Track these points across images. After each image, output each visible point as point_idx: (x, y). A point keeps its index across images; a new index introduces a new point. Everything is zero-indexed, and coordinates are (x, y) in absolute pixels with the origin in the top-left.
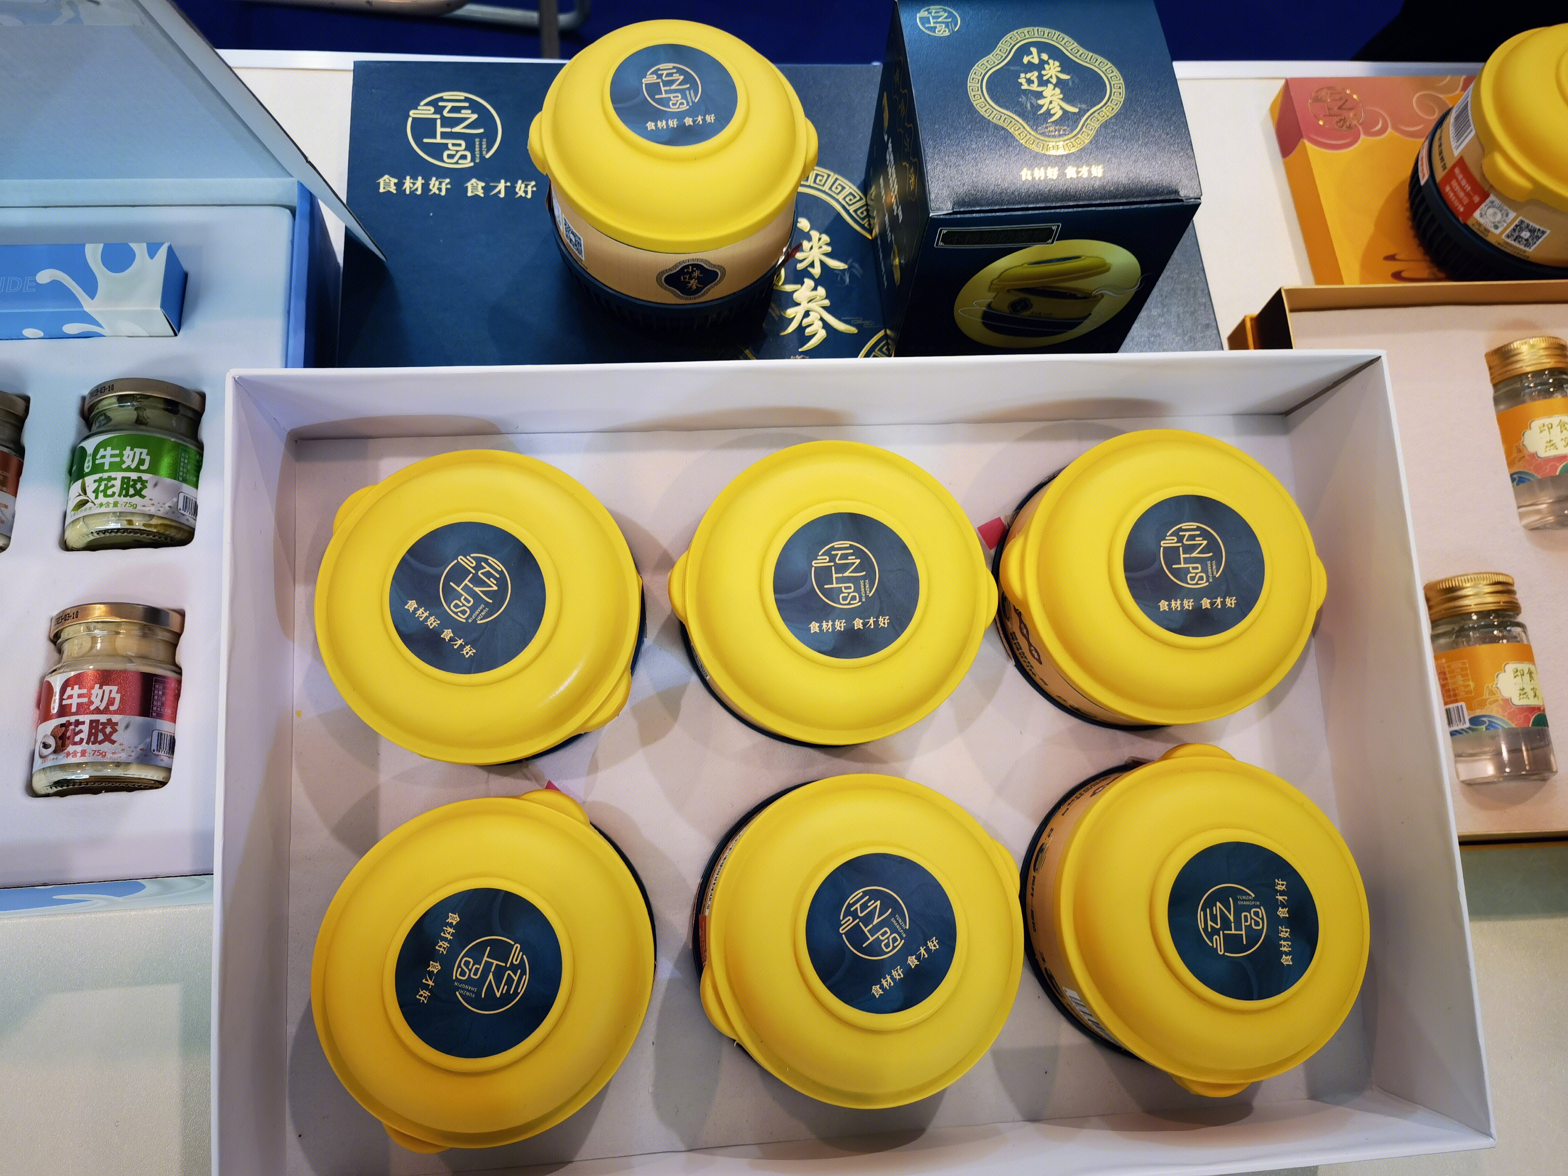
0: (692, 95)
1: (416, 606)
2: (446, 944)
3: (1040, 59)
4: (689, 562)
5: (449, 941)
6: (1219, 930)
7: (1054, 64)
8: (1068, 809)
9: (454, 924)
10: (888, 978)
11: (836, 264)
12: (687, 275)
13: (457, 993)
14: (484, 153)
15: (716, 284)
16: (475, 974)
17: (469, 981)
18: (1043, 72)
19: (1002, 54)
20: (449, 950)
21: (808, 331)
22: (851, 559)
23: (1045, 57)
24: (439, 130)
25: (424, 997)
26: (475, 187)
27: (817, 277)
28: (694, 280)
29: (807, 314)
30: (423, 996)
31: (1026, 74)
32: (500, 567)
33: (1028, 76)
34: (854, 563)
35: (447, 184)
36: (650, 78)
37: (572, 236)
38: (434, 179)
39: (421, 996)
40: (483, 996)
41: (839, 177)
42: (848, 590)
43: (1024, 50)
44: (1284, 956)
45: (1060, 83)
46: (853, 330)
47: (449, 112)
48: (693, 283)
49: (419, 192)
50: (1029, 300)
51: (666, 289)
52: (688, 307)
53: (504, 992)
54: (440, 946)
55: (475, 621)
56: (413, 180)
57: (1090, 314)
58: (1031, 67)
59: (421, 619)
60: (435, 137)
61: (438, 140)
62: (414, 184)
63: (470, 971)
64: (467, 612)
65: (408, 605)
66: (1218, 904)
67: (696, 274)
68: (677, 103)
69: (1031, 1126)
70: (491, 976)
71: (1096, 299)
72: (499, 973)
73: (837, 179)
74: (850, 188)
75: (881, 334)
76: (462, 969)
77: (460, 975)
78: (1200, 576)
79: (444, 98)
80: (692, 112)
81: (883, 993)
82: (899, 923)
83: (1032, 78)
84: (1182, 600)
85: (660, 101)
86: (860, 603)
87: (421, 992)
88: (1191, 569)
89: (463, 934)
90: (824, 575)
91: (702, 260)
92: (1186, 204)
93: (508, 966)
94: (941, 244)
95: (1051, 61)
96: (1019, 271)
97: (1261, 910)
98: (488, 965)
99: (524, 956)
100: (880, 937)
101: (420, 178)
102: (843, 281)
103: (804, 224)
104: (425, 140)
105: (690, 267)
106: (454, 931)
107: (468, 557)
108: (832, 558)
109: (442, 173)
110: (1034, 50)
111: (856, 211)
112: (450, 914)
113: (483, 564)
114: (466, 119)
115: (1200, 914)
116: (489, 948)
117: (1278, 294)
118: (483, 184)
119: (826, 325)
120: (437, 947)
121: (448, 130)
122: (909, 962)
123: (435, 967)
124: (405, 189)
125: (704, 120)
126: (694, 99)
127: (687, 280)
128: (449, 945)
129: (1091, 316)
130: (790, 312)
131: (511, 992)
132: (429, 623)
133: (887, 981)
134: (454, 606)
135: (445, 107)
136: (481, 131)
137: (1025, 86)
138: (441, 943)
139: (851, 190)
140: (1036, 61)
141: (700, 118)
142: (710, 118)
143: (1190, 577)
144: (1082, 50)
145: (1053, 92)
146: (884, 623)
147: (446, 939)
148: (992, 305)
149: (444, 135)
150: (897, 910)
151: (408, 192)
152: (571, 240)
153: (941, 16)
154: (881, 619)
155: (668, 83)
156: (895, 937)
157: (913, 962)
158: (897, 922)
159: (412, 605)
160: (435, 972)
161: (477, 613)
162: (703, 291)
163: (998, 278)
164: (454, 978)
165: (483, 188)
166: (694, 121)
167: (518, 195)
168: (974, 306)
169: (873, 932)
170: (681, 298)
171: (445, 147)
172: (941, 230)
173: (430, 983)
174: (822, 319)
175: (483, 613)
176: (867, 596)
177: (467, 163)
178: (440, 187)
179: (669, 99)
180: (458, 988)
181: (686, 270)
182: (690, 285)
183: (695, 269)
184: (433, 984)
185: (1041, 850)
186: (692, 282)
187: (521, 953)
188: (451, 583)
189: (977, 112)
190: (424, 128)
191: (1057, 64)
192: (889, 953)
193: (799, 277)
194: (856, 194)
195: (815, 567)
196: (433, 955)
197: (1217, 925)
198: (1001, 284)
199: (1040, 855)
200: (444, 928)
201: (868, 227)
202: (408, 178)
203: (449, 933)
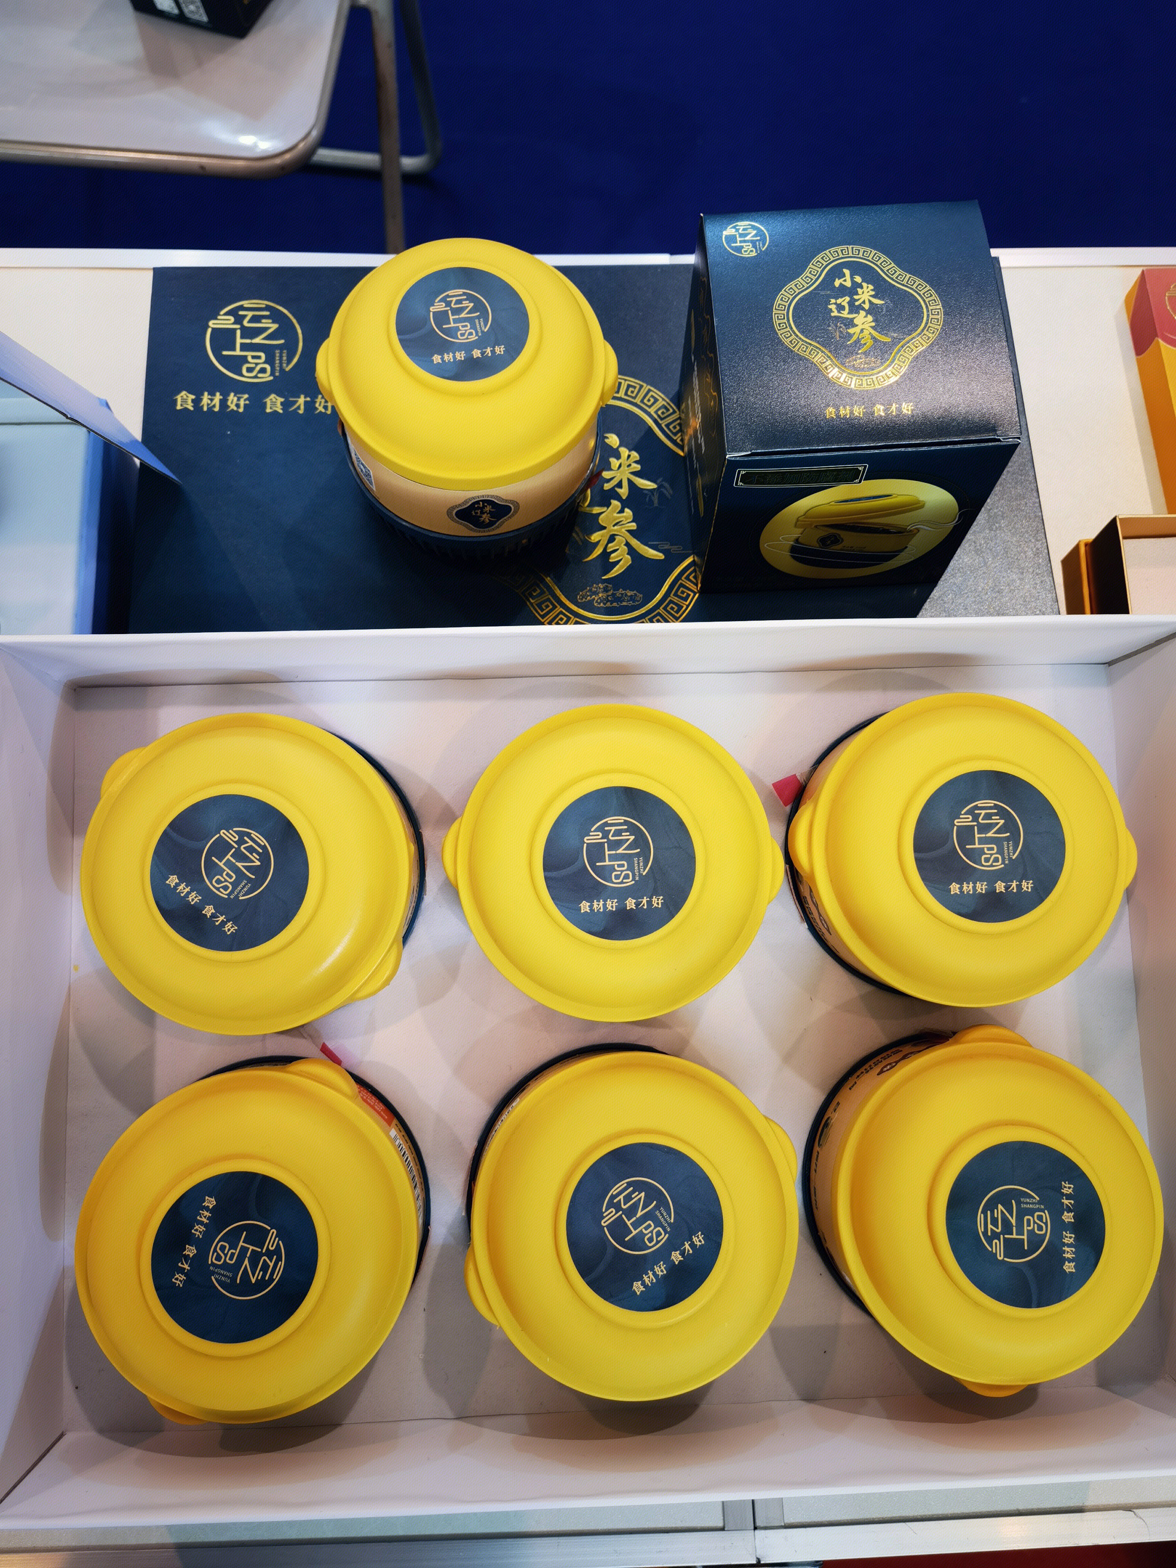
0: (482, 324)
1: (178, 881)
2: (203, 1228)
3: (853, 282)
4: (461, 831)
5: (205, 1225)
6: (999, 1234)
7: (868, 287)
8: (856, 1083)
9: (210, 1208)
10: (650, 1273)
11: (646, 484)
12: (478, 510)
13: (213, 1277)
14: (284, 365)
15: (510, 518)
16: (231, 1259)
17: (225, 1266)
18: (856, 297)
19: (812, 277)
20: (205, 1233)
21: (613, 558)
22: (625, 836)
23: (858, 279)
24: (239, 340)
25: (180, 1281)
26: (274, 403)
27: (624, 498)
28: (486, 514)
29: (612, 539)
30: (179, 1279)
31: (836, 300)
32: (263, 841)
33: (839, 301)
34: (629, 839)
35: (245, 400)
36: (438, 306)
37: (362, 467)
38: (232, 394)
39: (177, 1279)
40: (238, 1282)
41: (652, 389)
42: (621, 868)
43: (838, 271)
44: (1067, 1262)
45: (873, 310)
46: (660, 556)
47: (249, 322)
48: (486, 518)
49: (217, 409)
50: (839, 535)
51: (457, 522)
52: (483, 539)
53: (259, 1278)
54: (196, 1230)
55: (237, 897)
56: (211, 396)
57: (906, 547)
58: (843, 291)
59: (182, 895)
60: (234, 349)
61: (238, 352)
62: (212, 400)
63: (226, 1255)
64: (228, 888)
65: (169, 880)
66: (1000, 1207)
67: (488, 508)
68: (466, 334)
69: (806, 1407)
70: (246, 1262)
71: (912, 533)
72: (255, 1259)
73: (649, 391)
74: (663, 399)
75: (689, 560)
76: (218, 1254)
77: (216, 1260)
78: (995, 858)
79: (245, 306)
80: (480, 344)
81: (644, 1289)
82: (663, 1217)
83: (842, 304)
84: (974, 883)
85: (447, 332)
86: (633, 882)
87: (177, 1276)
88: (986, 849)
89: (219, 1219)
90: (596, 852)
91: (492, 496)
92: (1005, 443)
93: (264, 1251)
94: (740, 483)
95: (864, 285)
96: (827, 508)
97: (1045, 1213)
98: (244, 1250)
99: (280, 1242)
100: (644, 1230)
101: (218, 394)
102: (651, 501)
103: (613, 440)
104: (225, 353)
105: (481, 503)
106: (210, 1215)
107: (230, 831)
108: (606, 835)
109: (240, 388)
110: (847, 272)
111: (668, 426)
112: (207, 1198)
113: (246, 838)
114: (267, 329)
115: (980, 1217)
116: (245, 1233)
117: (1113, 522)
118: (282, 400)
119: (631, 551)
120: (193, 1231)
121: (248, 341)
122: (672, 1257)
123: (191, 1251)
124: (203, 406)
125: (493, 352)
126: (483, 328)
127: (479, 514)
128: (205, 1229)
129: (906, 550)
130: (595, 537)
131: (267, 1278)
132: (190, 899)
133: (649, 1277)
134: (216, 882)
135: (245, 316)
136: (282, 341)
137: (835, 313)
138: (197, 1227)
139: (664, 403)
140: (848, 284)
141: (489, 350)
142: (500, 350)
143: (985, 858)
144: (899, 271)
145: (866, 319)
146: (658, 904)
147: (202, 1223)
148: (800, 540)
149: (244, 347)
150: (662, 1202)
151: (205, 409)
152: (362, 470)
153: (749, 234)
154: (654, 899)
155: (457, 311)
156: (659, 1231)
157: (676, 1257)
158: (662, 1214)
159: (173, 880)
160: (191, 1256)
161: (239, 888)
162: (497, 524)
163: (804, 515)
164: (210, 1262)
165: (282, 404)
166: (482, 353)
167: (318, 411)
168: (780, 541)
169: (636, 1225)
170: (475, 531)
171: (244, 359)
172: (739, 472)
173: (186, 1267)
174: (627, 544)
175: (245, 889)
176: (641, 875)
177: (266, 377)
178: (238, 402)
179: (458, 329)
180: (213, 1273)
181: (476, 506)
182: (482, 519)
183: (486, 504)
184: (189, 1268)
185: (827, 1125)
186: (484, 516)
187: (277, 1239)
188: (213, 858)
189: (780, 342)
190: (224, 338)
191: (871, 287)
192: (653, 1247)
193: (605, 499)
194: (668, 407)
195: (587, 844)
196: (189, 1239)
197: (998, 1229)
198: (808, 521)
199: (825, 1130)
200: (201, 1212)
201: (680, 443)
202: (206, 394)
203: (205, 1217)
